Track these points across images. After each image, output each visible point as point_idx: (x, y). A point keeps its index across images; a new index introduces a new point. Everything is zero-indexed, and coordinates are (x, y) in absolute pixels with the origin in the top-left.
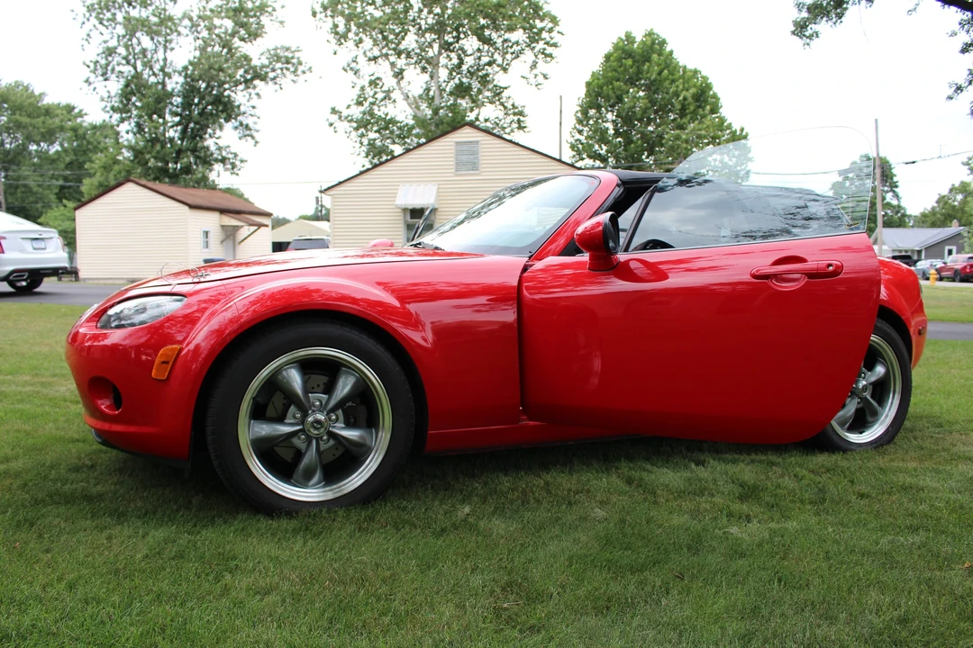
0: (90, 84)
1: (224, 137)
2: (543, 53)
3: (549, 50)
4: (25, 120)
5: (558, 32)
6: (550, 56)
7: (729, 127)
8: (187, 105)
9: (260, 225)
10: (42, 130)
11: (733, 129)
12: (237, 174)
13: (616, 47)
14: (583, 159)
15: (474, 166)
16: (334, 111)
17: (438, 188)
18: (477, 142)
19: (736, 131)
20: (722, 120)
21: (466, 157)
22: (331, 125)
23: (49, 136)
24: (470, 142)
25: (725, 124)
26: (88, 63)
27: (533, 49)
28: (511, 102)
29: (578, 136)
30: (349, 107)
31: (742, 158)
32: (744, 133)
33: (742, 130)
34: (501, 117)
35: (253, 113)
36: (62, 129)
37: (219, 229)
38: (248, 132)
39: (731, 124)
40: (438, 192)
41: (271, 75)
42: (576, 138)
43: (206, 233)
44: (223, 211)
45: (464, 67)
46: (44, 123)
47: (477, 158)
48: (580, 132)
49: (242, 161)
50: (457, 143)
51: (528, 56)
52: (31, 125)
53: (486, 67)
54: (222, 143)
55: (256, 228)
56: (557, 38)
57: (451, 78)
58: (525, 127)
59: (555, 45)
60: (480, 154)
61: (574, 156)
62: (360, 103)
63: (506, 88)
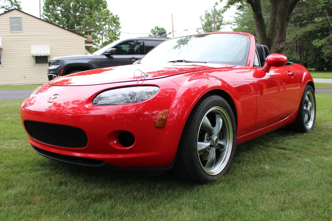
7: (111, 14)
11: (113, 15)
15: (20, 29)
17: (2, 39)
18: (21, 18)
19: (114, 16)
20: (108, 12)
21: (15, 24)
24: (17, 17)
25: (110, 13)
31: (117, 27)
32: (117, 17)
33: (117, 16)
39: (112, 13)
40: (2, 41)
47: (21, 25)
50: (10, 18)
60: (23, 23)
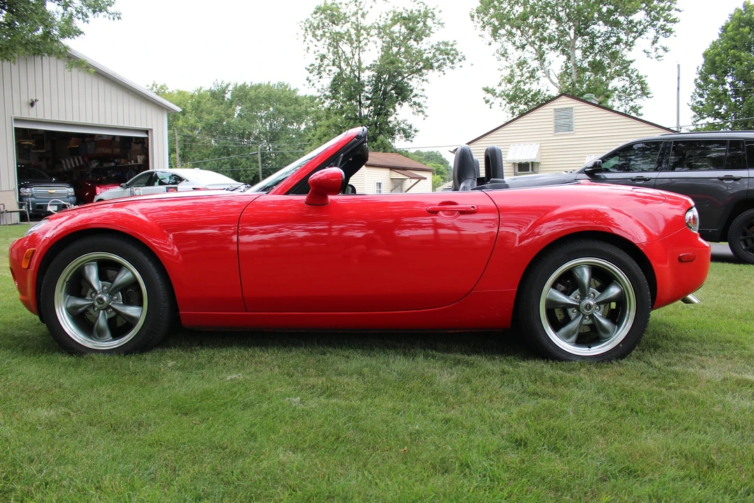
0: (310, 81)
1: (402, 113)
2: (663, 29)
3: (669, 26)
4: (282, 108)
5: (676, 10)
6: (670, 31)
8: (376, 90)
9: (420, 178)
10: (293, 114)
12: (412, 141)
13: (732, 17)
14: (703, 118)
15: (569, 128)
16: (487, 90)
17: (540, 147)
18: (571, 108)
21: (563, 120)
22: (487, 102)
23: (299, 118)
24: (566, 108)
26: (308, 68)
27: (654, 26)
28: (635, 74)
29: (699, 99)
30: (500, 85)
34: (627, 86)
35: (422, 94)
36: (307, 113)
37: (389, 182)
38: (419, 109)
40: (540, 150)
41: (436, 65)
42: (697, 101)
43: (379, 184)
44: (392, 168)
45: (597, 47)
46: (295, 109)
47: (571, 121)
48: (701, 96)
49: (416, 131)
50: (555, 109)
51: (651, 33)
52: (287, 111)
53: (615, 46)
54: (400, 118)
55: (417, 180)
56: (674, 14)
57: (585, 56)
58: (648, 93)
59: (674, 21)
60: (574, 118)
61: (695, 116)
62: (510, 82)
63: (631, 62)
